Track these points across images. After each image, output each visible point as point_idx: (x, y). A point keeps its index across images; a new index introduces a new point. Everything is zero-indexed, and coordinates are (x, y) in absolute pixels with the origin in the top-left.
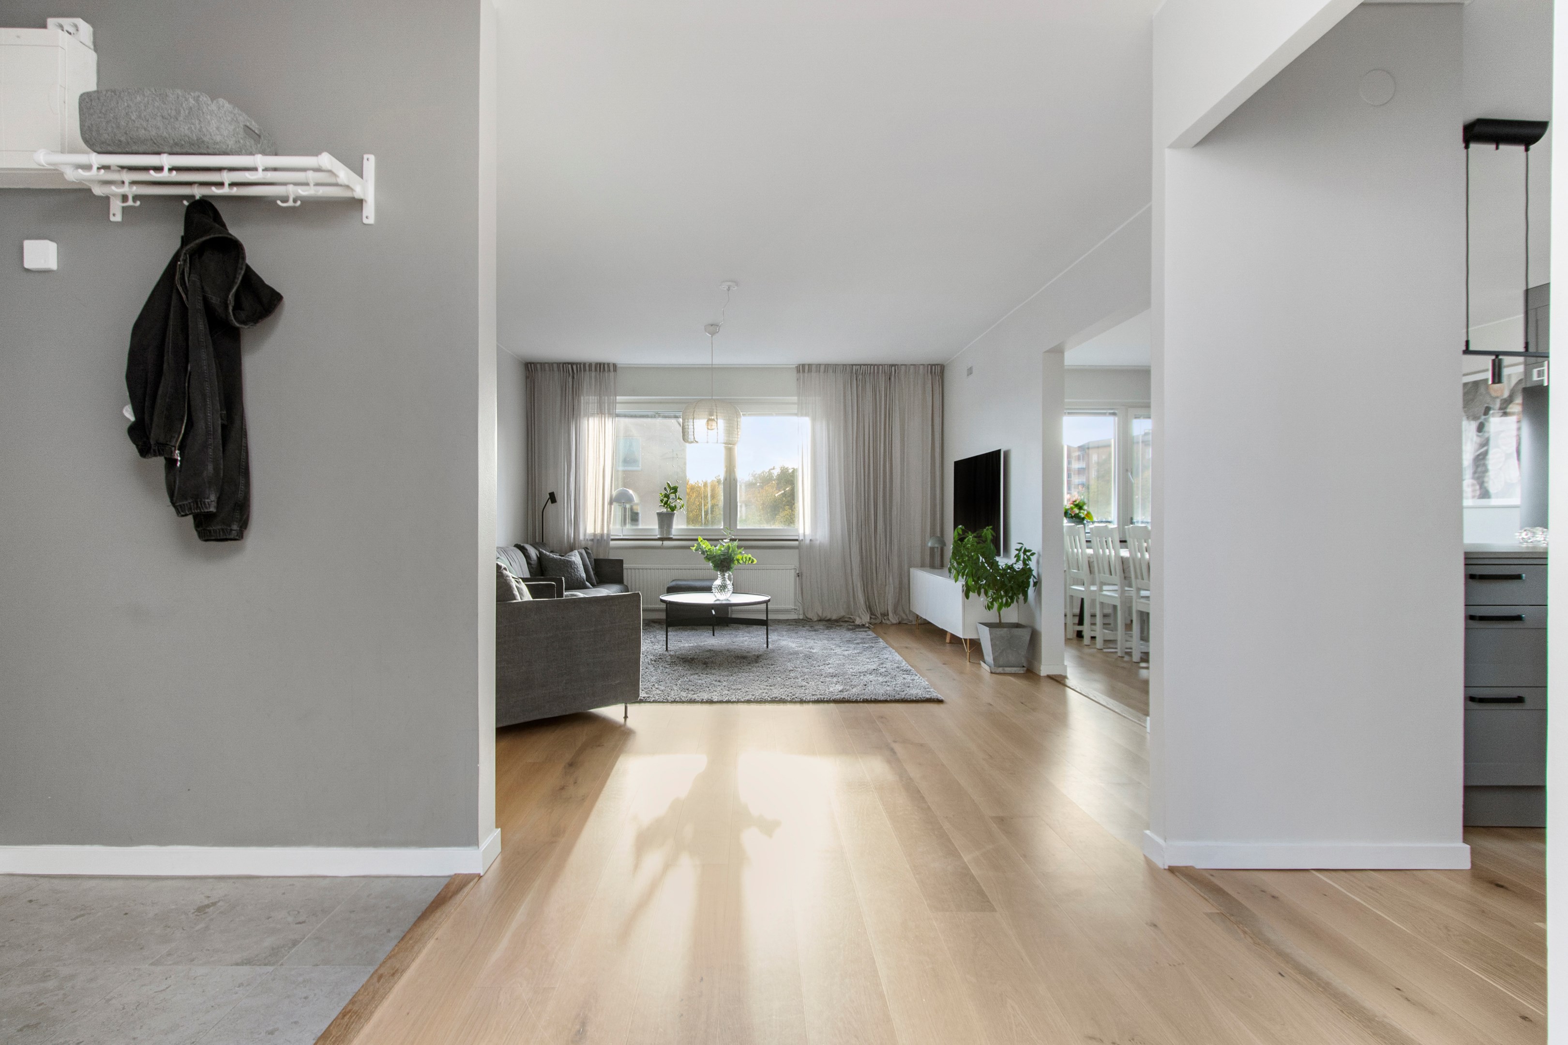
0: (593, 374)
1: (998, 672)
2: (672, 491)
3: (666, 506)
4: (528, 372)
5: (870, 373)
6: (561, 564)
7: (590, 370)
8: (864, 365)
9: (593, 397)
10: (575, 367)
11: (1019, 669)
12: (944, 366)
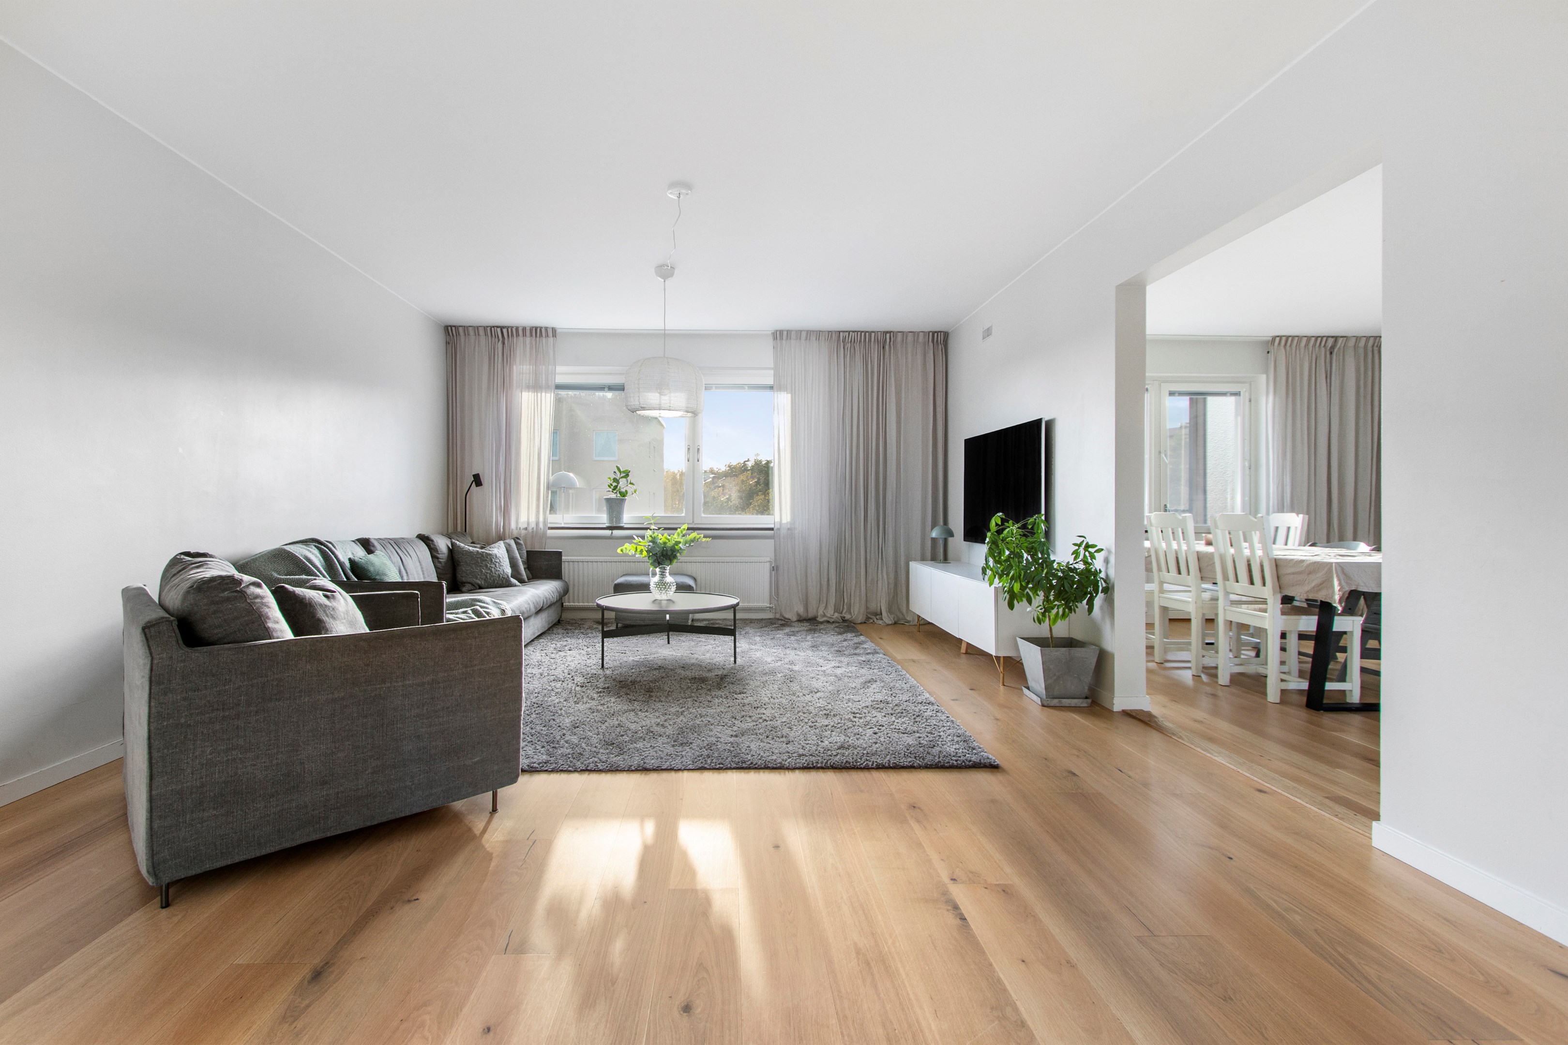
0: (528, 339)
1: (1052, 705)
2: (622, 475)
3: (615, 491)
4: (448, 337)
5: (860, 341)
6: (478, 558)
7: (524, 335)
8: (853, 332)
9: (528, 367)
10: (505, 331)
11: (1081, 700)
12: (948, 333)
